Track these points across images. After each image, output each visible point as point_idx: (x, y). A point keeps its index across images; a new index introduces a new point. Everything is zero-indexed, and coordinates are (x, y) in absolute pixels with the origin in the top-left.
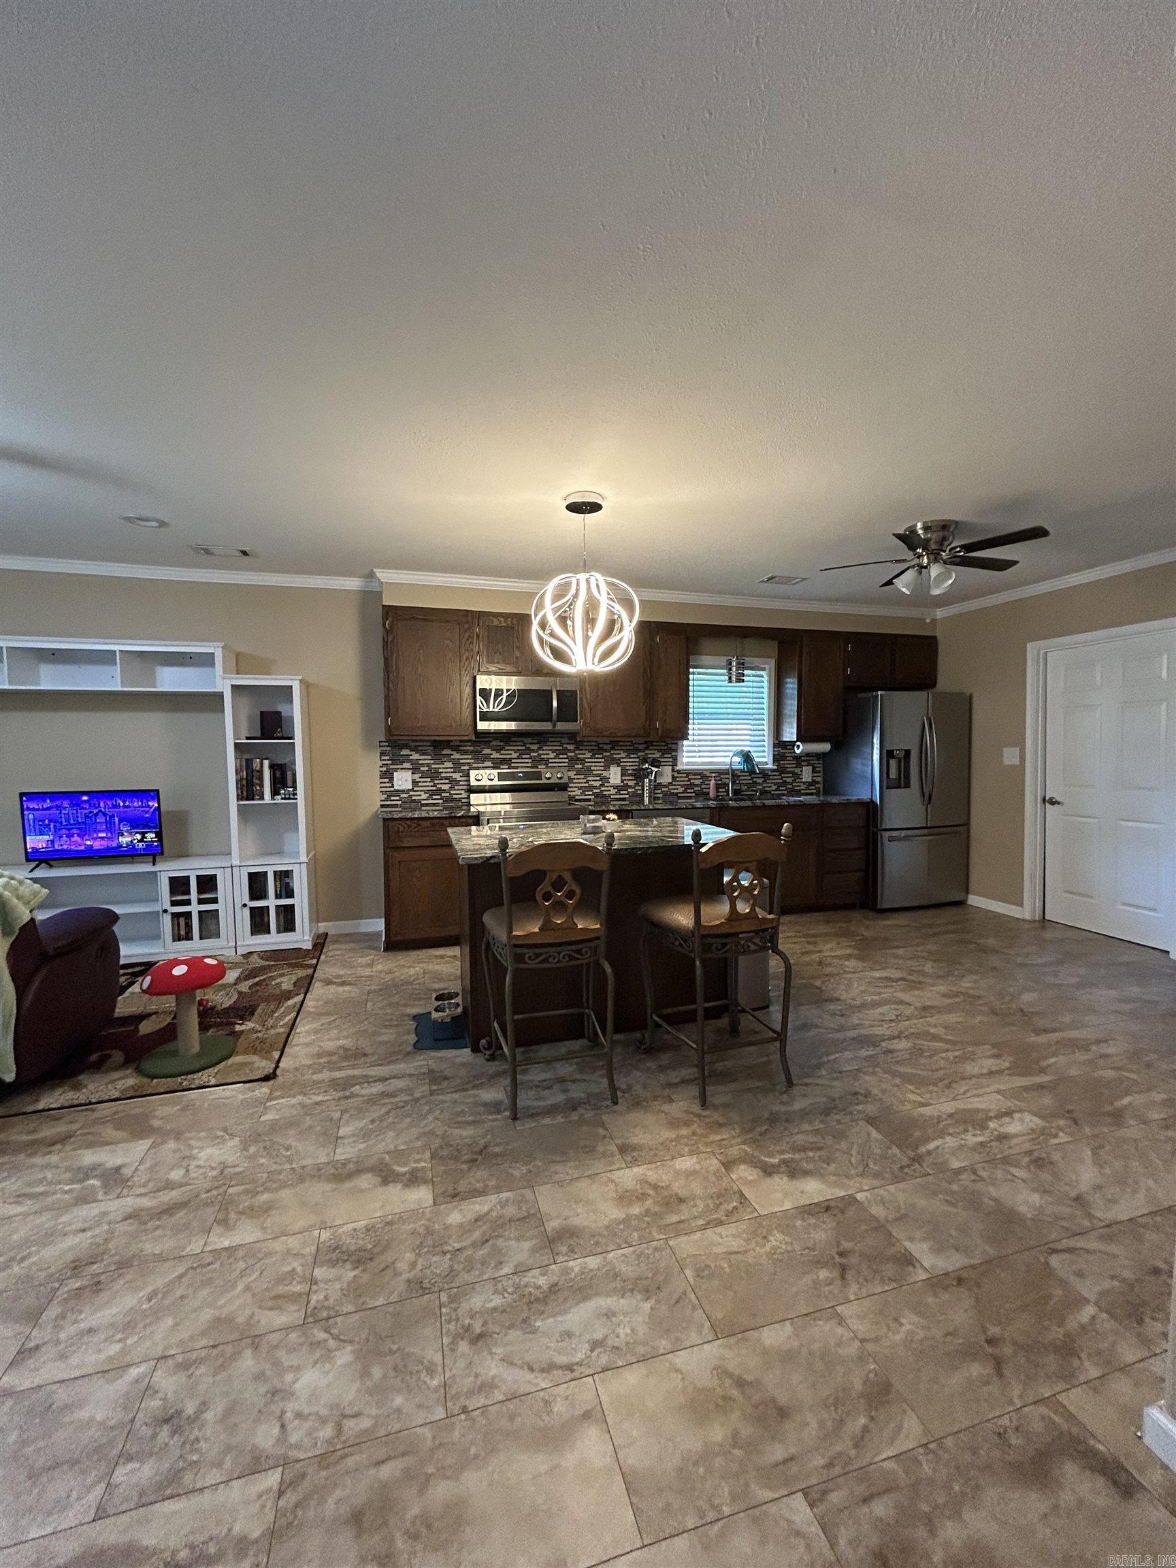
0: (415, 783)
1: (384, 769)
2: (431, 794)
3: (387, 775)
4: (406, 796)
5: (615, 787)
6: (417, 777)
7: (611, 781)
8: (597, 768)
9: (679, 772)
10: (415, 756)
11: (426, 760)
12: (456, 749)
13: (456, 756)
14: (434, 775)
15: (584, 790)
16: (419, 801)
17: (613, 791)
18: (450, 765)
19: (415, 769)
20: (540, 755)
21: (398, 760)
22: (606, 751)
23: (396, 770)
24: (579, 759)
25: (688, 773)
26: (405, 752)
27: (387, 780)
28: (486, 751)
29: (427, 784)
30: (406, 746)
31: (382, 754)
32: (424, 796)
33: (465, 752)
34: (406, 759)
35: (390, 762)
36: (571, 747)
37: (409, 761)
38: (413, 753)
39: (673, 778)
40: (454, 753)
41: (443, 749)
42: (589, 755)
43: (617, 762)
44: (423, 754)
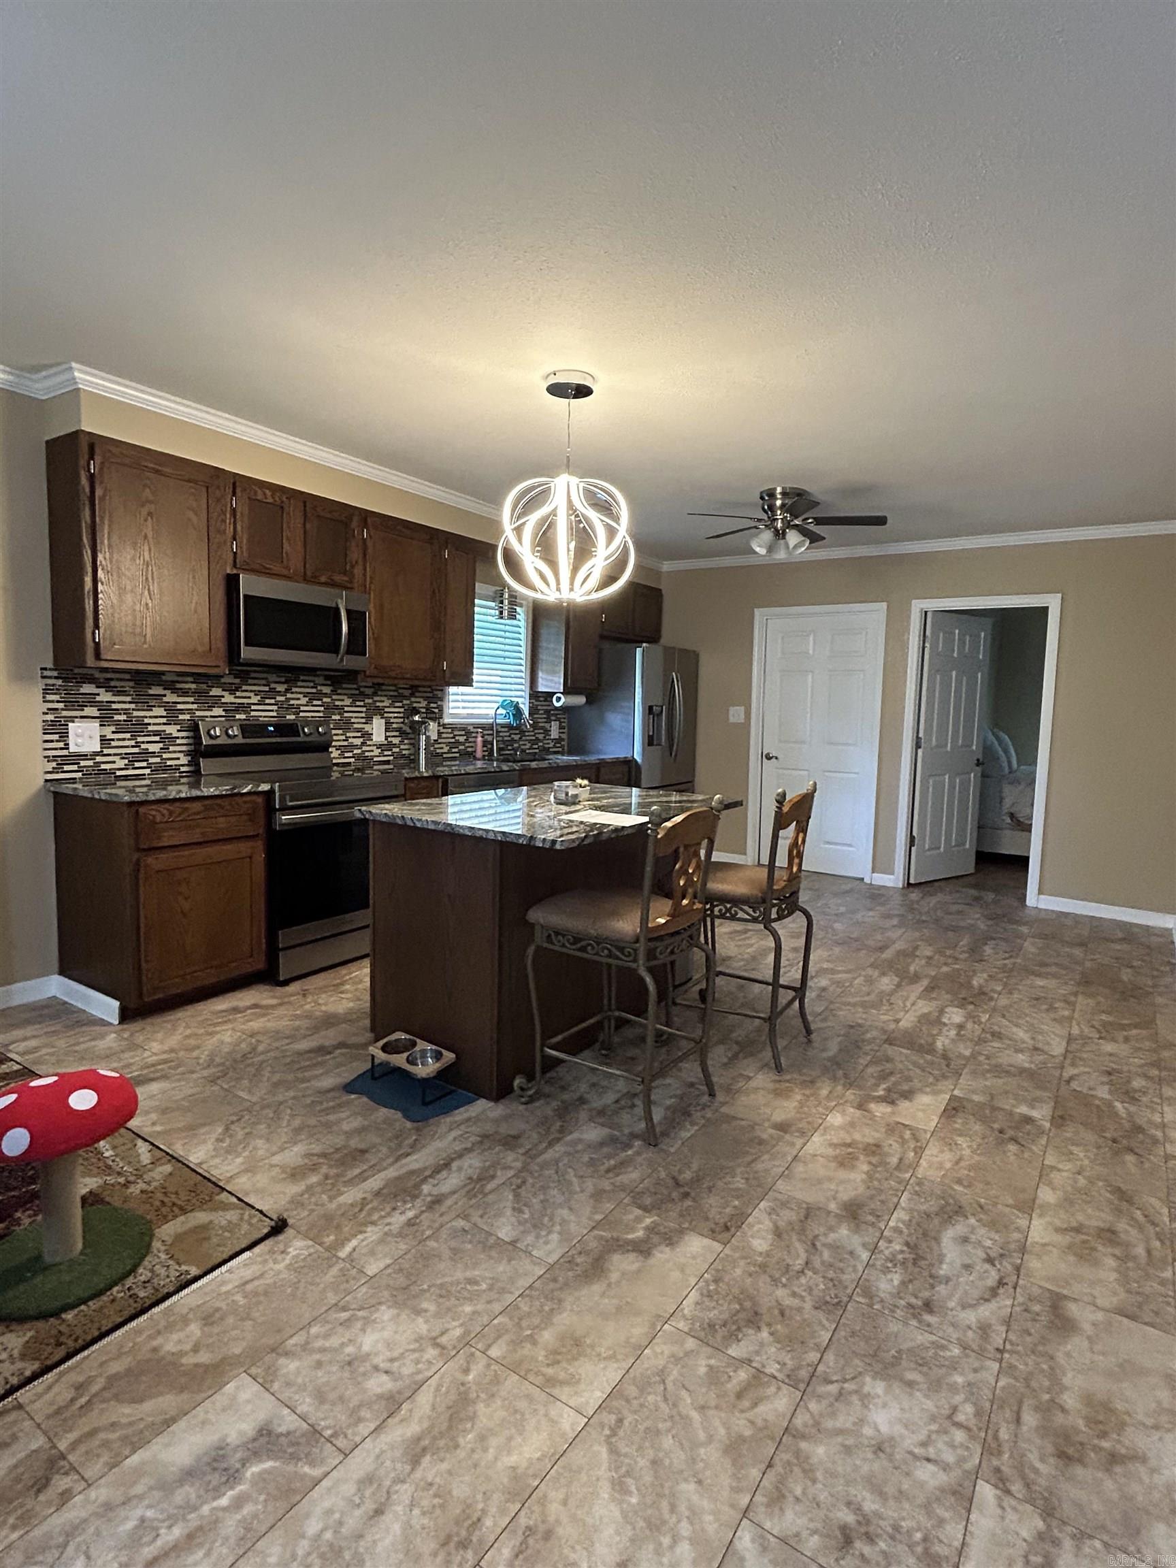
0: (104, 741)
1: (50, 717)
2: (132, 759)
3: (57, 729)
4: (90, 763)
5: (379, 746)
6: (108, 731)
7: (374, 738)
8: (357, 720)
9: (444, 726)
10: (105, 696)
11: (122, 703)
12: (171, 686)
13: (170, 697)
14: (136, 728)
15: (343, 749)
16: (112, 772)
17: (377, 752)
18: (160, 711)
19: (104, 720)
20: (288, 700)
21: (76, 703)
22: (368, 696)
23: (72, 719)
24: (337, 707)
25: (453, 727)
26: (88, 688)
27: (56, 737)
28: (215, 692)
29: (125, 742)
30: (91, 680)
31: (46, 691)
32: (121, 763)
33: (185, 693)
34: (91, 701)
35: (61, 705)
36: (327, 690)
37: (93, 703)
38: (102, 691)
39: (439, 733)
40: (167, 692)
41: (149, 685)
42: (348, 702)
43: (380, 712)
44: (119, 693)
